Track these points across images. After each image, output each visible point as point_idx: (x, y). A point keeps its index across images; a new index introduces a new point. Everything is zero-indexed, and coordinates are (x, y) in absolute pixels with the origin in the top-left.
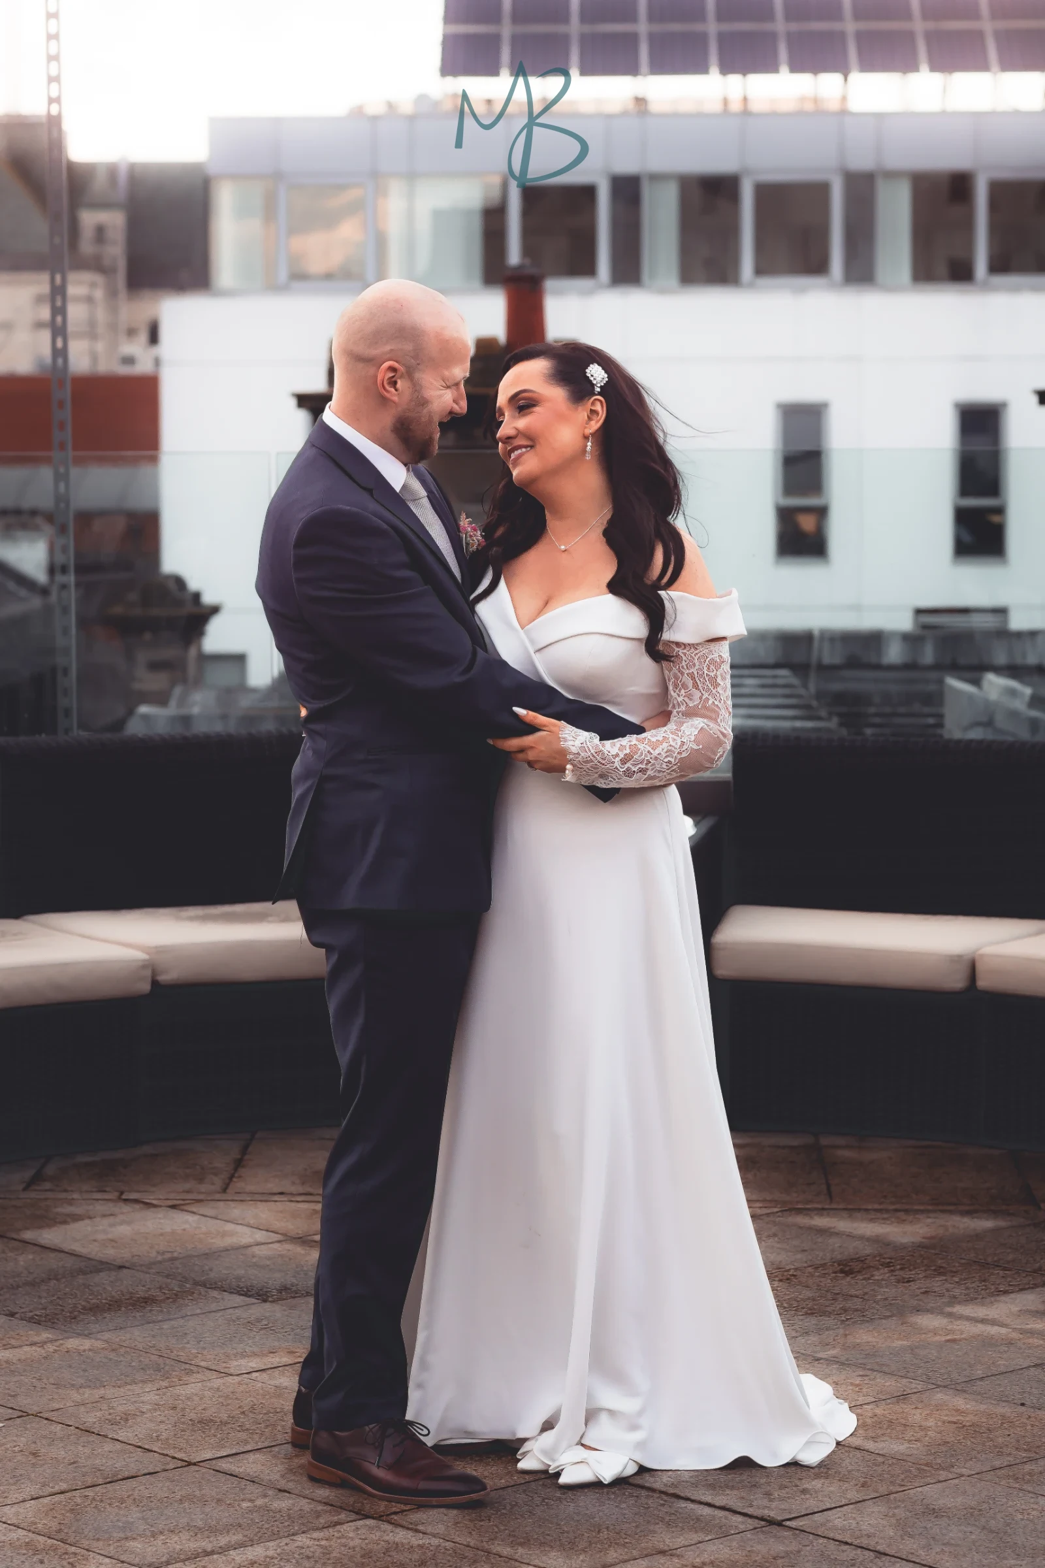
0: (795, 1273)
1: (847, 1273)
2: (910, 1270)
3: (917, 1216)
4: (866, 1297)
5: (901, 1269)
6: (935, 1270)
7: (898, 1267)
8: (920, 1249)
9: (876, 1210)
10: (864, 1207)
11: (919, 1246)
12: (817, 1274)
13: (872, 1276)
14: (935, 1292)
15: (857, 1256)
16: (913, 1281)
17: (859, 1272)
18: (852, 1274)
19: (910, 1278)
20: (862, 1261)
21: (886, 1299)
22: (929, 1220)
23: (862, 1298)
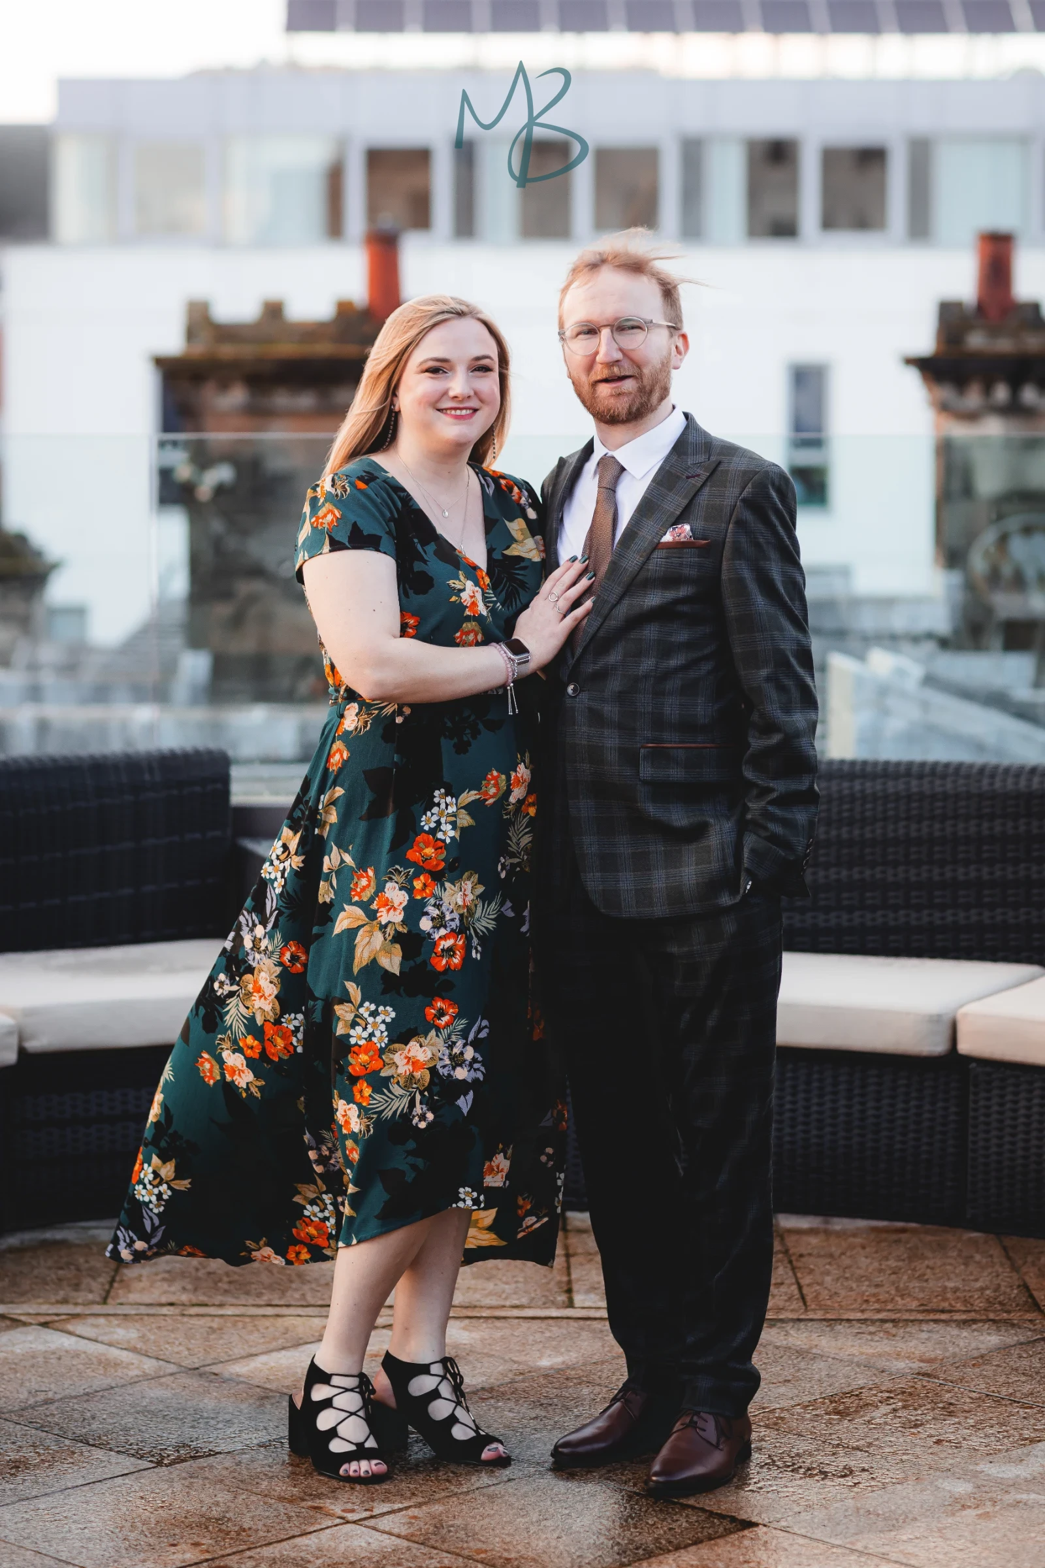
0: (782, 1415)
1: (843, 1414)
2: (915, 1409)
3: (908, 1329)
4: (871, 1450)
5: (904, 1407)
6: (943, 1408)
7: (900, 1404)
8: (921, 1377)
9: (858, 1320)
10: (845, 1317)
11: (918, 1374)
12: (808, 1416)
13: (873, 1418)
14: (950, 1441)
15: (850, 1388)
16: (922, 1425)
17: (856, 1412)
18: (848, 1415)
19: (917, 1420)
20: (857, 1395)
21: (894, 1453)
22: (924, 1335)
23: (867, 1451)
